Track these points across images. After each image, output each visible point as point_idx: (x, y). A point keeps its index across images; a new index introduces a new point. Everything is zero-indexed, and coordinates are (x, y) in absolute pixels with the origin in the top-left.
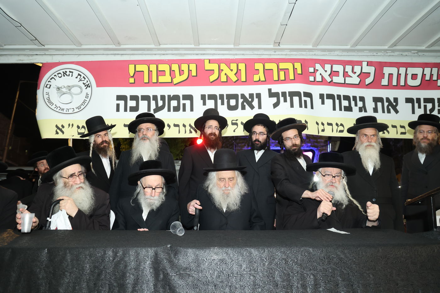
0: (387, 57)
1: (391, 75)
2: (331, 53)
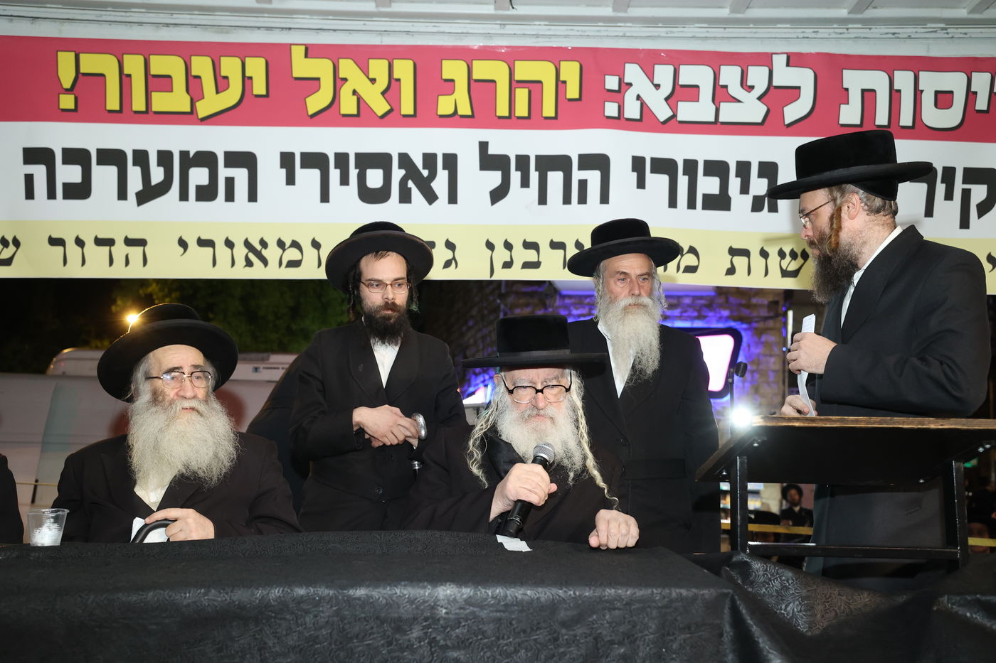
0: (850, 42)
1: (868, 95)
2: (671, 32)
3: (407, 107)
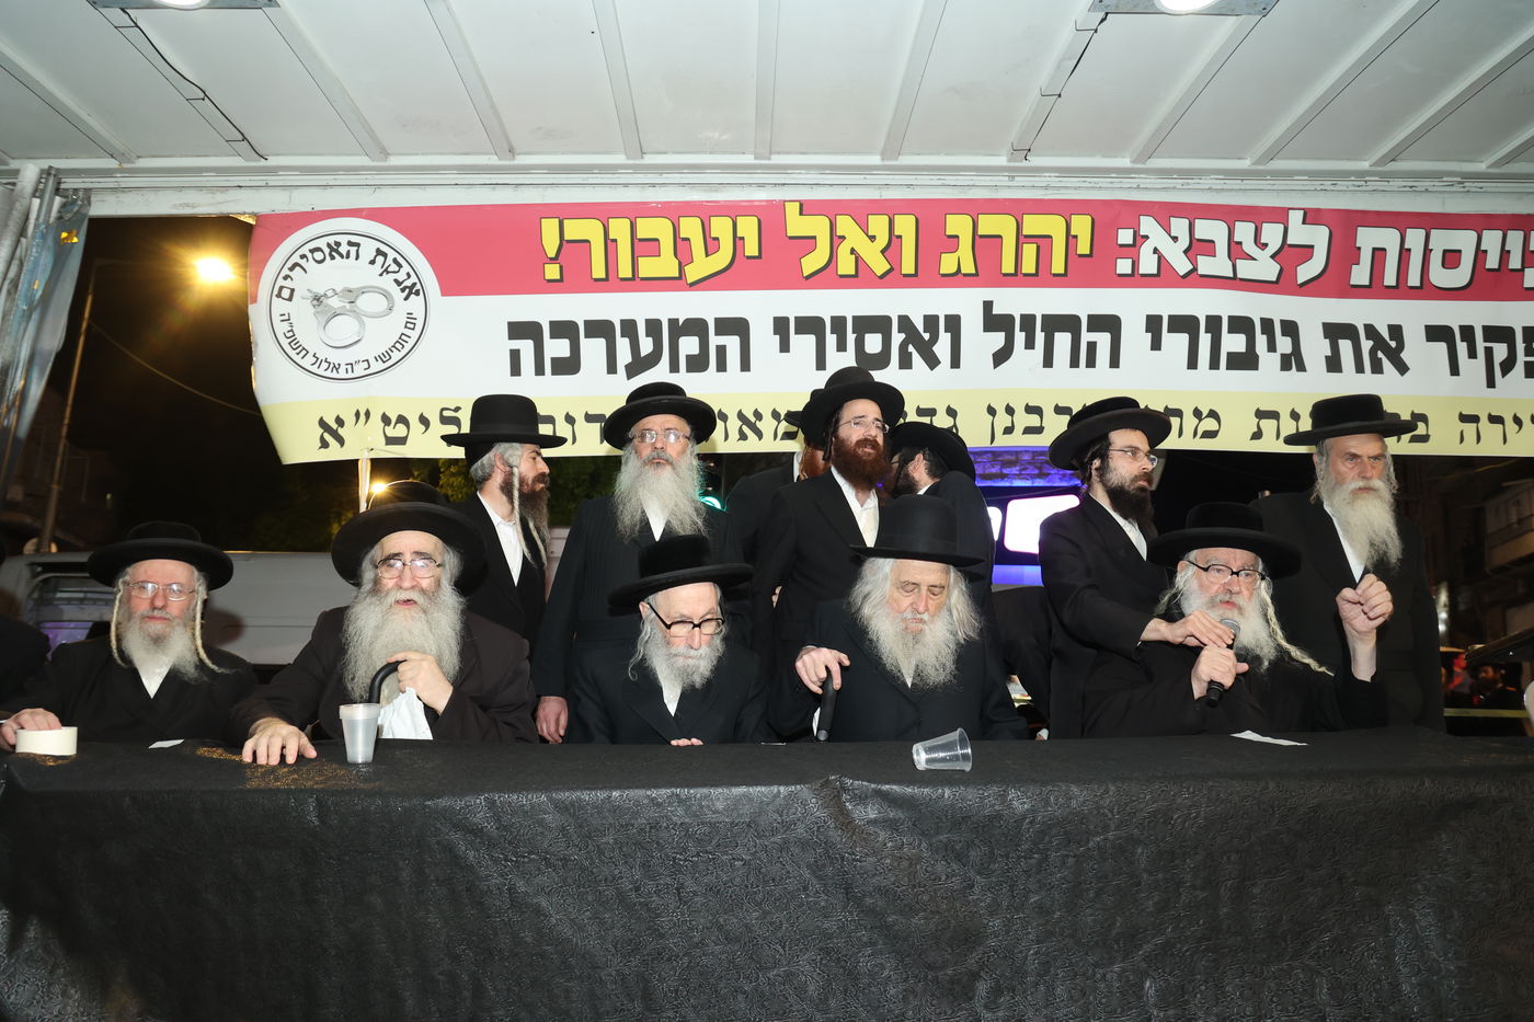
0: (1367, 196)
1: (1379, 253)
2: (1188, 184)
3: (908, 266)
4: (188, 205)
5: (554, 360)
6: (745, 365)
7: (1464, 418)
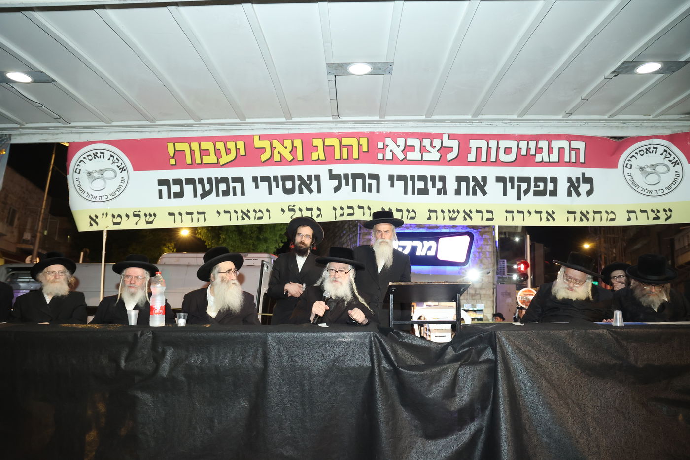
0: (473, 128)
1: (479, 149)
2: (403, 125)
3: (300, 157)
4: (44, 139)
5: (174, 193)
6: (243, 194)
7: (507, 212)
